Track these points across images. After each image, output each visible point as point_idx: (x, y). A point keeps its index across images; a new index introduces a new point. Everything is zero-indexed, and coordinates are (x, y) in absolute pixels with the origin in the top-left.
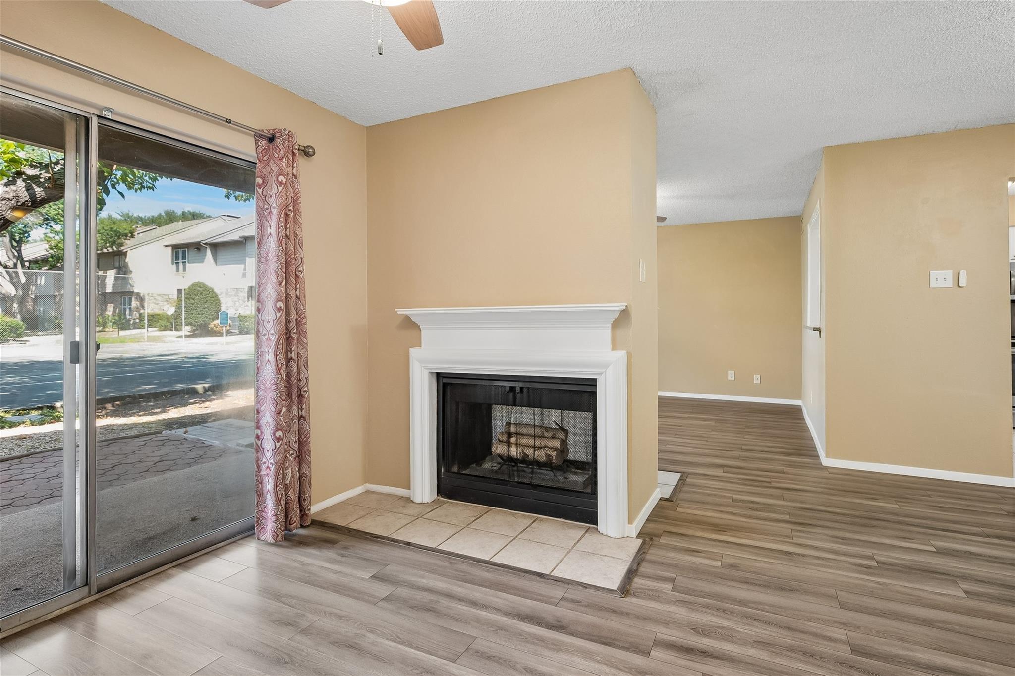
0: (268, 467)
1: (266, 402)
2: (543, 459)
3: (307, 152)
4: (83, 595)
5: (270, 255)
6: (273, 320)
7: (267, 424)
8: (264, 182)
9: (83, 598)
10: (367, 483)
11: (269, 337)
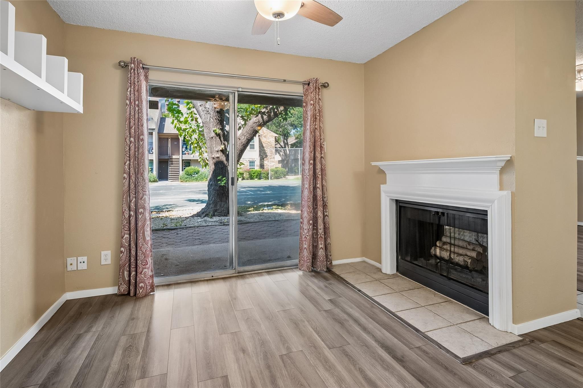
0: (305, 237)
1: (305, 207)
2: (462, 263)
3: (325, 86)
4: (233, 273)
5: (307, 138)
6: (309, 169)
7: (306, 217)
8: (306, 105)
9: (233, 274)
10: (364, 257)
11: (307, 177)
